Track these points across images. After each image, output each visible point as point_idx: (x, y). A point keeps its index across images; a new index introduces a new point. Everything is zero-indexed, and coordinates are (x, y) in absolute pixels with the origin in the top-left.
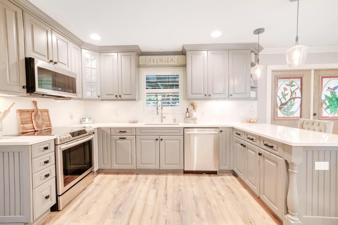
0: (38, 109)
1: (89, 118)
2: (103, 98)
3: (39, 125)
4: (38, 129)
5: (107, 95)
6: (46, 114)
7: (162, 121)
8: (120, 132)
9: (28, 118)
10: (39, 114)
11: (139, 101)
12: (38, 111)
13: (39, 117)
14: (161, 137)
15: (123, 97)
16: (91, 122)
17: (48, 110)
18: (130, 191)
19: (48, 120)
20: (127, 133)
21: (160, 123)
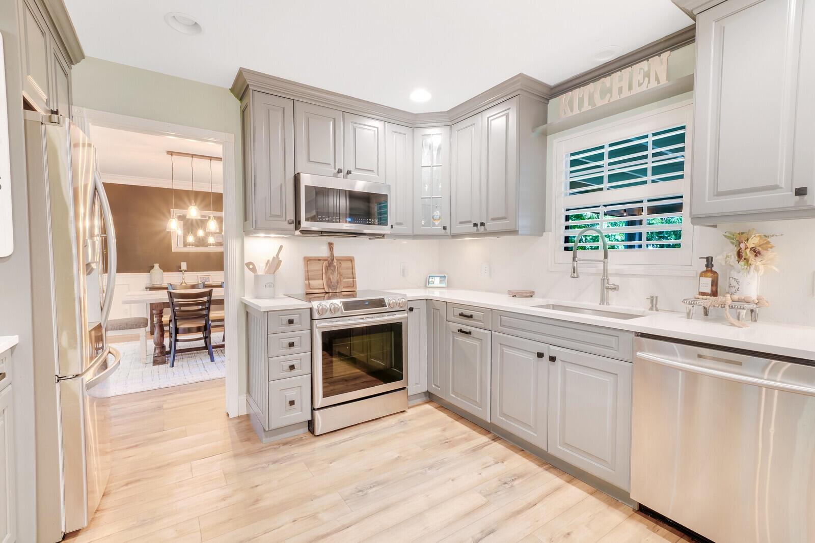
0: (335, 256)
1: (440, 277)
2: (454, 232)
3: (332, 283)
4: (329, 289)
5: (461, 223)
6: (349, 264)
7: (603, 300)
8: (460, 315)
9: (317, 270)
10: (335, 264)
11: (542, 235)
12: (333, 259)
13: (335, 270)
14: (554, 351)
15: (490, 226)
16: (443, 285)
17: (353, 258)
18: (430, 467)
19: (352, 275)
20: (474, 320)
21: (596, 305)
